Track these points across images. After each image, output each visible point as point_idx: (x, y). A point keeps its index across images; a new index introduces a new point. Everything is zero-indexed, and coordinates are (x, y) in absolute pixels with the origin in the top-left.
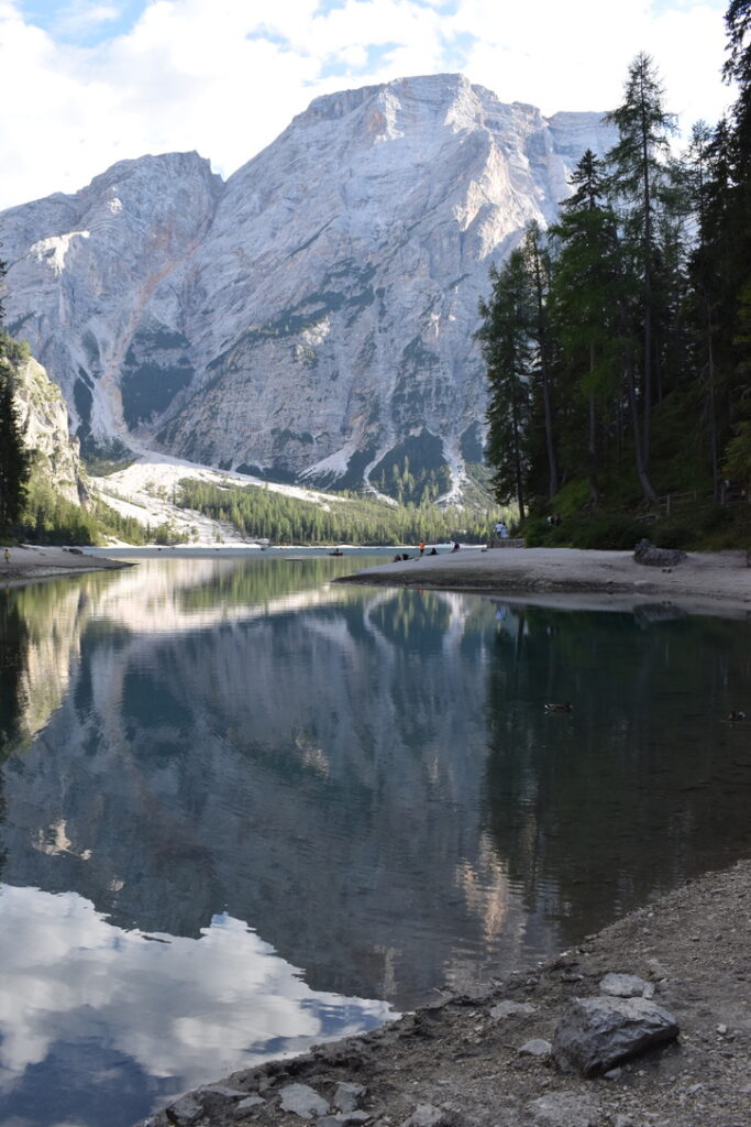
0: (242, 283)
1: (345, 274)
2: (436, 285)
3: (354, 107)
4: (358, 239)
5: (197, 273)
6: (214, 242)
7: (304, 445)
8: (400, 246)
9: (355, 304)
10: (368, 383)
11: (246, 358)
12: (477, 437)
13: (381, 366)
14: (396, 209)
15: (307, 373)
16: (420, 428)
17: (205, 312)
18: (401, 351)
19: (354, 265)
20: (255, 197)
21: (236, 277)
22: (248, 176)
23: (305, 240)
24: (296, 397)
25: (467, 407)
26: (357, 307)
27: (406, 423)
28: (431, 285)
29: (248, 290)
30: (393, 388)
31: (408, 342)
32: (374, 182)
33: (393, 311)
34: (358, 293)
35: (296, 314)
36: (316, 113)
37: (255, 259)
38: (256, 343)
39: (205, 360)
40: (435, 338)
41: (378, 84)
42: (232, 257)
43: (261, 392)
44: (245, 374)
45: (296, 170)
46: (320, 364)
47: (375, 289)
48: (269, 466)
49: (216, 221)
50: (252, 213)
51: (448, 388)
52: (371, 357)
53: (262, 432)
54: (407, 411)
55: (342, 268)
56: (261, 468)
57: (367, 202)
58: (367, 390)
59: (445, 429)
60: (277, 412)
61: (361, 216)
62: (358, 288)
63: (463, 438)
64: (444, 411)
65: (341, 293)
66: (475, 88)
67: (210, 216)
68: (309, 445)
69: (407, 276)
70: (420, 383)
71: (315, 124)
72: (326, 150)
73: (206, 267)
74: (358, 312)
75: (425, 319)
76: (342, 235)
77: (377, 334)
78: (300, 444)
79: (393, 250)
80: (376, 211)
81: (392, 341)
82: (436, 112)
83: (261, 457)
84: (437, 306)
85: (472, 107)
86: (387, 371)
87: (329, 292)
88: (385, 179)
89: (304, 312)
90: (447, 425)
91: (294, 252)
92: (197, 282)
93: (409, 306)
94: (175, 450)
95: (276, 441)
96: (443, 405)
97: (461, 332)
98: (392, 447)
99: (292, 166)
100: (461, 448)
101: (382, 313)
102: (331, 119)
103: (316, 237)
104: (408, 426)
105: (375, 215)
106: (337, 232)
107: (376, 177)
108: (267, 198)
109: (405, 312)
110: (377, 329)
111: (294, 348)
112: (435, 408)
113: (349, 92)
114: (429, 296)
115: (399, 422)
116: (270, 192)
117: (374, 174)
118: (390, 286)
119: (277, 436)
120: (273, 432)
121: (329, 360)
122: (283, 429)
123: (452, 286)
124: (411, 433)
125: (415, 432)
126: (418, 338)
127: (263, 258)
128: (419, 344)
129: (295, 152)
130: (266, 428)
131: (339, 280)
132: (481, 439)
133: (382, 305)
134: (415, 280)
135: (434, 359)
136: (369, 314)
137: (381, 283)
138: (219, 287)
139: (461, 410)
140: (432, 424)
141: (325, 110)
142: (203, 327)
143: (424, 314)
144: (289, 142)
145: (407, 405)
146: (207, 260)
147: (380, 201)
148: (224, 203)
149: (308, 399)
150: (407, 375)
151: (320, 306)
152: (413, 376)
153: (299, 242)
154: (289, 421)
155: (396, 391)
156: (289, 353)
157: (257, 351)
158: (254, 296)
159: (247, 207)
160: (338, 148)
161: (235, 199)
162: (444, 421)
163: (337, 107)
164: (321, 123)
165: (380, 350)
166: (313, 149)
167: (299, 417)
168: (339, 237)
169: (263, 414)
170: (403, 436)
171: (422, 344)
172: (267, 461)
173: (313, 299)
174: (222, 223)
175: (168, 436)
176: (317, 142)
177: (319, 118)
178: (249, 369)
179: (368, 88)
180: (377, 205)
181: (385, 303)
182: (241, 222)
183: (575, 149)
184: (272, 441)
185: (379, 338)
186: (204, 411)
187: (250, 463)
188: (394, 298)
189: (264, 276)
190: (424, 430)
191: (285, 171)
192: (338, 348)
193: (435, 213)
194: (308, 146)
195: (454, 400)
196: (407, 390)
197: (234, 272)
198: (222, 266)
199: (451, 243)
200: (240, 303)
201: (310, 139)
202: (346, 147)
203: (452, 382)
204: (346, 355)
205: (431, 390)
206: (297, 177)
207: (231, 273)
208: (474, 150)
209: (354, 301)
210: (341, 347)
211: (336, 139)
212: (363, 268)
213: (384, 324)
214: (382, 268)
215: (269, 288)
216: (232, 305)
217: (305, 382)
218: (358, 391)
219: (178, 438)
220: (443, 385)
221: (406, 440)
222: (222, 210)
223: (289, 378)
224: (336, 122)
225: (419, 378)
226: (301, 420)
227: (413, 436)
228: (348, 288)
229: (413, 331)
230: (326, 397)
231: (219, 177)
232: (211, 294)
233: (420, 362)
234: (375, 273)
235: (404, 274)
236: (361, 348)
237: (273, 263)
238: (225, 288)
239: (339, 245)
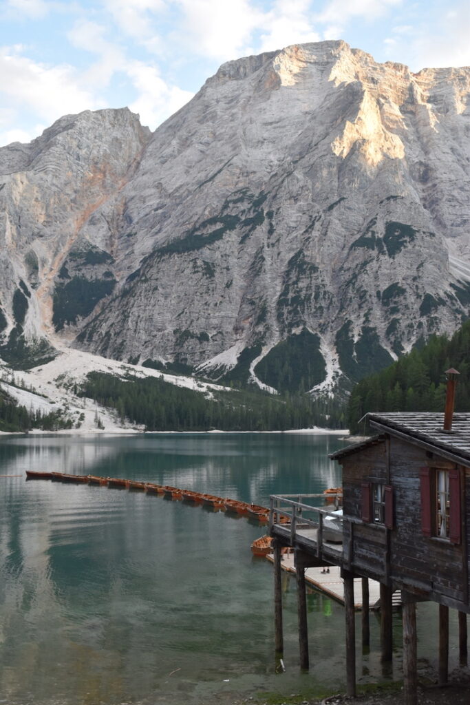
0: (160, 211)
1: (241, 200)
2: (317, 207)
3: (255, 69)
4: (254, 172)
5: (125, 204)
6: (140, 179)
7: (201, 343)
8: (287, 176)
9: (249, 225)
10: (258, 289)
11: (154, 270)
12: (350, 334)
13: (269, 276)
14: (286, 148)
15: (204, 281)
16: (301, 327)
17: (129, 235)
18: (286, 262)
19: (249, 193)
20: (174, 142)
21: (155, 207)
22: (170, 127)
23: (211, 174)
24: (196, 302)
25: (342, 309)
26: (249, 228)
27: (289, 323)
28: (313, 207)
29: (165, 217)
30: (278, 294)
31: (292, 254)
32: (269, 127)
33: (279, 230)
34: (252, 215)
35: (198, 233)
36: (225, 75)
37: (171, 191)
38: (163, 258)
39: (126, 274)
40: (314, 254)
41: (274, 50)
42: (153, 191)
43: (166, 298)
44: (153, 283)
45: (207, 121)
46: (216, 274)
47: (265, 212)
48: (171, 361)
49: (143, 163)
50: (171, 156)
51: (325, 293)
52: (261, 268)
53: (166, 331)
54: (289, 312)
55: (239, 196)
56: (164, 362)
57: (263, 143)
58: (257, 296)
59: (323, 328)
60: (179, 315)
61: (257, 154)
62: (252, 211)
63: (338, 336)
64: (322, 313)
65: (237, 216)
66: (354, 52)
67: (138, 159)
68: (205, 343)
69: (292, 201)
70: (301, 290)
71: (224, 83)
72: (233, 103)
73: (133, 198)
74: (250, 231)
75: (307, 236)
76: (241, 169)
77: (266, 248)
78: (198, 341)
79: (280, 180)
80: (270, 150)
81: (279, 254)
82: (322, 71)
83: (164, 352)
84: (317, 225)
85: (352, 67)
86: (273, 279)
87: (227, 215)
88: (279, 124)
89: (205, 232)
90: (324, 325)
91: (202, 184)
92: (124, 211)
93: (293, 225)
94: (92, 347)
95: (177, 339)
96: (321, 308)
97: (338, 246)
98: (276, 344)
99: (205, 117)
100: (336, 344)
101: (271, 232)
102: (237, 79)
103: (220, 171)
104: (291, 325)
105: (270, 153)
106: (237, 167)
107: (271, 123)
108: (185, 144)
109: (291, 230)
110: (266, 245)
111: (194, 261)
112: (313, 310)
113: (251, 57)
114: (311, 216)
115: (283, 322)
116: (187, 139)
117: (270, 121)
118: (278, 209)
119: (178, 335)
120: (175, 332)
121: (225, 271)
122: (184, 329)
123: (331, 208)
124: (293, 331)
125: (297, 331)
126: (301, 251)
127: (177, 190)
128: (301, 255)
129: (207, 107)
130: (170, 329)
131: (236, 205)
132: (353, 336)
133: (271, 225)
134: (299, 203)
135: (314, 269)
136: (261, 231)
137: (270, 207)
138: (142, 215)
139: (337, 312)
140: (311, 325)
141: (232, 73)
142: (127, 248)
143: (306, 231)
144: (202, 98)
145: (290, 308)
146: (133, 193)
147: (274, 142)
148: (150, 148)
149: (206, 304)
150: (290, 282)
151: (219, 226)
152: (296, 283)
153: (206, 176)
154: (188, 322)
155: (280, 296)
156: (191, 265)
157: (163, 265)
158: (169, 221)
159: (168, 151)
160: (242, 102)
161: (158, 145)
162: (322, 321)
163: (242, 69)
164: (229, 83)
165: (268, 261)
166: (222, 104)
167: (198, 319)
168: (238, 171)
169: (168, 316)
170: (286, 334)
171: (304, 256)
172: (169, 356)
173: (213, 221)
174: (146, 164)
175: (87, 336)
176: (225, 97)
177: (227, 78)
178: (157, 279)
179: (266, 54)
180: (271, 145)
181: (274, 223)
182: (163, 163)
183: (439, 98)
184: (174, 340)
185: (267, 253)
186: (118, 315)
187: (154, 359)
188: (281, 218)
189: (178, 205)
190: (303, 329)
191: (199, 122)
192: (233, 261)
193: (317, 148)
194: (218, 101)
195: (331, 303)
196: (291, 295)
197: (154, 202)
198: (145, 198)
199: (330, 173)
200: (158, 227)
201: (219, 96)
202: (249, 101)
203: (330, 288)
204: (240, 266)
205: (311, 295)
206: (208, 126)
207: (151, 203)
208: (351, 98)
209: (247, 223)
210: (236, 260)
211: (239, 95)
212: (257, 195)
213: (272, 241)
214: (273, 194)
215: (181, 214)
216: (151, 228)
217: (204, 289)
218: (249, 297)
219: (95, 337)
220: (322, 291)
221: (288, 338)
222: (149, 154)
223: (190, 286)
224: (241, 81)
225: (300, 285)
226: (199, 321)
227: (295, 334)
228: (243, 212)
229: (297, 246)
230: (221, 302)
231: (147, 128)
232: (135, 220)
233: (302, 271)
234: (266, 198)
235: (290, 199)
236: (252, 260)
237: (185, 194)
238: (146, 215)
239: (239, 178)
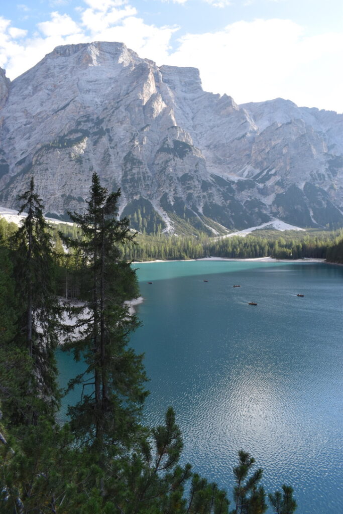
0: (28, 126)
1: (87, 121)
2: (134, 129)
3: (75, 52)
4: (89, 107)
5: (4, 120)
6: (11, 107)
7: (80, 203)
8: (116, 109)
9: (97, 135)
10: (108, 173)
11: (44, 158)
12: (168, 201)
13: (114, 165)
14: (104, 95)
15: (77, 166)
16: (139, 196)
17: (10, 139)
18: (122, 158)
19: (91, 118)
20: (30, 88)
21: (25, 123)
22: (24, 79)
23: (61, 106)
24: (73, 178)
25: (159, 186)
26: (97, 137)
27: (131, 193)
28: (132, 128)
29: (32, 129)
30: (121, 176)
31: (125, 154)
32: (91, 83)
33: (116, 139)
34: (96, 130)
35: (67, 138)
36: (58, 53)
37: (34, 115)
38: (49, 151)
39: (14, 162)
40: (139, 153)
41: (86, 43)
42: (21, 114)
43: (54, 175)
44: (45, 166)
45: (49, 77)
46: (83, 163)
47: (104, 129)
48: (63, 214)
49: (10, 98)
50: (29, 95)
51: (148, 177)
52: (109, 160)
53: (57, 196)
54: (130, 187)
55: (85, 119)
56: (58, 214)
57: (89, 91)
58: (108, 177)
59: (151, 197)
60: (64, 186)
61: (88, 97)
62: (95, 128)
63: (161, 201)
64: (149, 188)
65: (87, 130)
66: (129, 50)
67: (7, 95)
68: (83, 203)
69: (119, 124)
70: (134, 174)
71: (58, 57)
72: (63, 70)
73: (8, 118)
74: (98, 138)
75: (132, 144)
76: (81, 104)
77: (110, 150)
78: (78, 203)
79: (112, 111)
80: (94, 96)
81: (118, 153)
82: (113, 58)
83: (57, 208)
84: (136, 138)
85: (128, 58)
86: (117, 167)
87: (81, 129)
88: (96, 82)
89: (71, 137)
90: (150, 195)
91: (56, 112)
92: (3, 125)
93: (122, 137)
94: (8, 205)
95: (64, 201)
96: (148, 185)
97: (148, 150)
98: (126, 205)
99: (47, 75)
100: (161, 206)
101: (111, 140)
102: (64, 56)
103: (68, 105)
104: (132, 195)
105: (94, 97)
106: (79, 103)
107: (91, 82)
108: (36, 89)
109: (121, 140)
110: (109, 147)
111: (69, 154)
112: (144, 186)
113: (73, 45)
114: (132, 133)
115: (127, 192)
116: (37, 87)
117: (91, 80)
118: (112, 128)
119: (64, 198)
120: (62, 196)
121: (87, 161)
122: (67, 195)
123: (142, 129)
124: (134, 198)
125: (137, 197)
126: (130, 153)
127: (39, 114)
128: (131, 155)
129: (49, 69)
130: (59, 194)
131: (85, 124)
132: (170, 202)
133: (110, 136)
134: (123, 126)
135: (140, 163)
136: (105, 139)
137: (107, 126)
138: (16, 128)
139: (156, 188)
140: (144, 194)
141: (62, 52)
142: (9, 146)
143: (131, 141)
144: (45, 64)
145: (130, 185)
146: (8, 115)
147: (95, 92)
148: (14, 90)
149: (79, 180)
150: (127, 169)
151: (79, 135)
152: (131, 170)
153: (58, 107)
154: (70, 191)
155: (123, 177)
156: (67, 156)
157: (50, 155)
158: (36, 131)
159: (26, 92)
160: (70, 69)
161: (18, 88)
162: (149, 192)
163: (67, 51)
164: (60, 58)
165: (113, 158)
166: (57, 69)
167: (75, 189)
168: (79, 105)
169: (56, 187)
170: (130, 199)
171: (133, 155)
172: (60, 211)
173: (76, 131)
174: (12, 99)
175: (4, 197)
176: (59, 65)
177: (59, 55)
178: (47, 164)
179: (81, 44)
180: (94, 93)
181: (111, 135)
182: (24, 99)
184: (63, 201)
185: (111, 151)
186: (23, 185)
187: (52, 212)
188: (115, 133)
189: (40, 123)
190: (140, 196)
191: (44, 77)
192: (91, 155)
193: (129, 96)
194: (55, 67)
195: (152, 182)
196: (129, 177)
197: (24, 120)
198: (16, 118)
199: (139, 110)
200: (28, 135)
201: (56, 64)
202: (73, 69)
203: (150, 174)
204: (95, 159)
205: (141, 177)
206: (51, 80)
207: (21, 121)
208: (141, 71)
209: (95, 134)
210: (92, 155)
211: (68, 65)
212: (95, 119)
213: (113, 145)
214: (108, 119)
215: (44, 128)
216: (24, 135)
217: (77, 171)
218: (103, 177)
219: (10, 198)
220: (146, 175)
221: (132, 201)
222: (13, 93)
223: (68, 169)
224: (67, 58)
225: (134, 171)
226: (76, 190)
227: (136, 200)
228: (90, 128)
229: (127, 149)
230: (88, 179)
231: (9, 79)
232: (12, 130)
233: (134, 164)
234: (103, 121)
235: (118, 122)
236: (102, 156)
237: (45, 117)
238: (19, 128)
239: (80, 109)
